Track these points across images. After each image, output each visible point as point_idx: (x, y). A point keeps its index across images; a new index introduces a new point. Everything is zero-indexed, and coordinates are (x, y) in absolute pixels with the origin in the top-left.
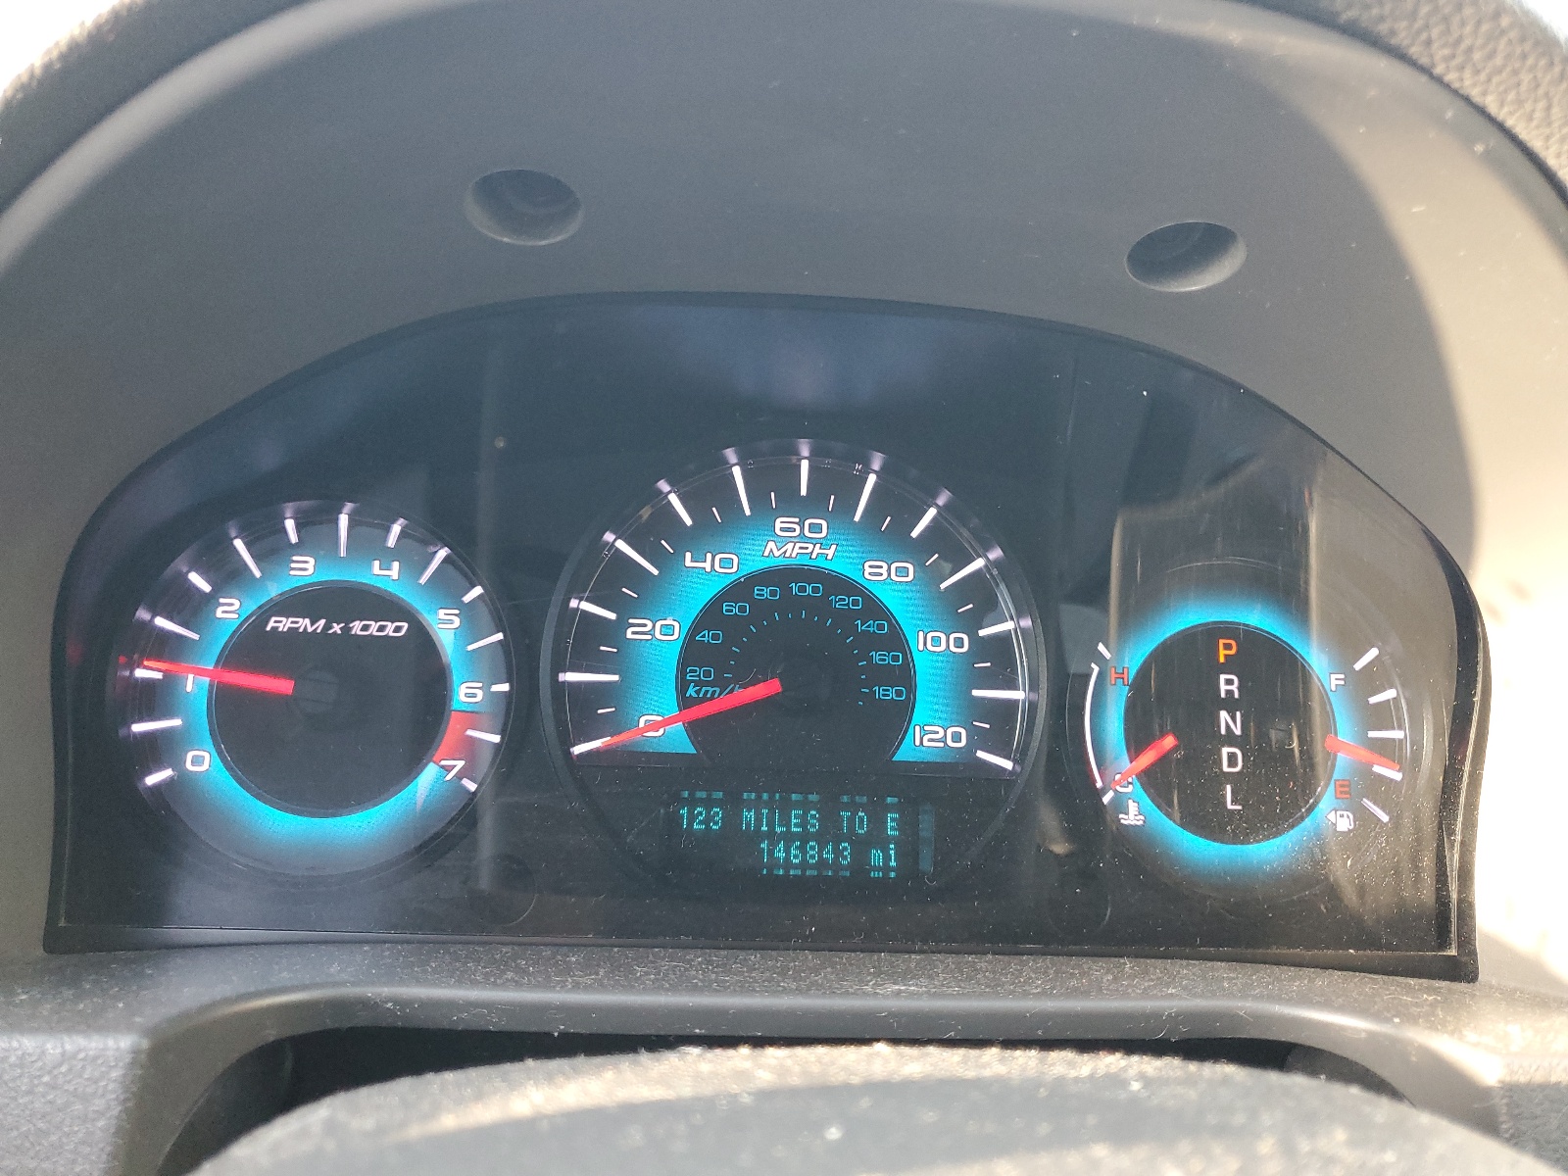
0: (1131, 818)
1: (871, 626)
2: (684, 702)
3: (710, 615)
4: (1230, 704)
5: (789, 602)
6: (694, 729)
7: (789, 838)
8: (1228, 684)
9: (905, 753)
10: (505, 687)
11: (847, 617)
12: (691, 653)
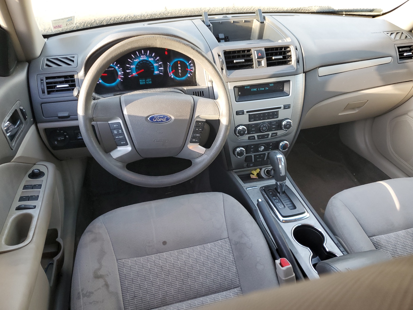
0: (172, 77)
1: (150, 64)
2: (136, 72)
3: (137, 65)
4: (179, 67)
5: (144, 63)
6: (138, 74)
7: (148, 82)
8: (179, 65)
9: (154, 74)
10: (123, 73)
11: (148, 64)
12: (136, 68)
